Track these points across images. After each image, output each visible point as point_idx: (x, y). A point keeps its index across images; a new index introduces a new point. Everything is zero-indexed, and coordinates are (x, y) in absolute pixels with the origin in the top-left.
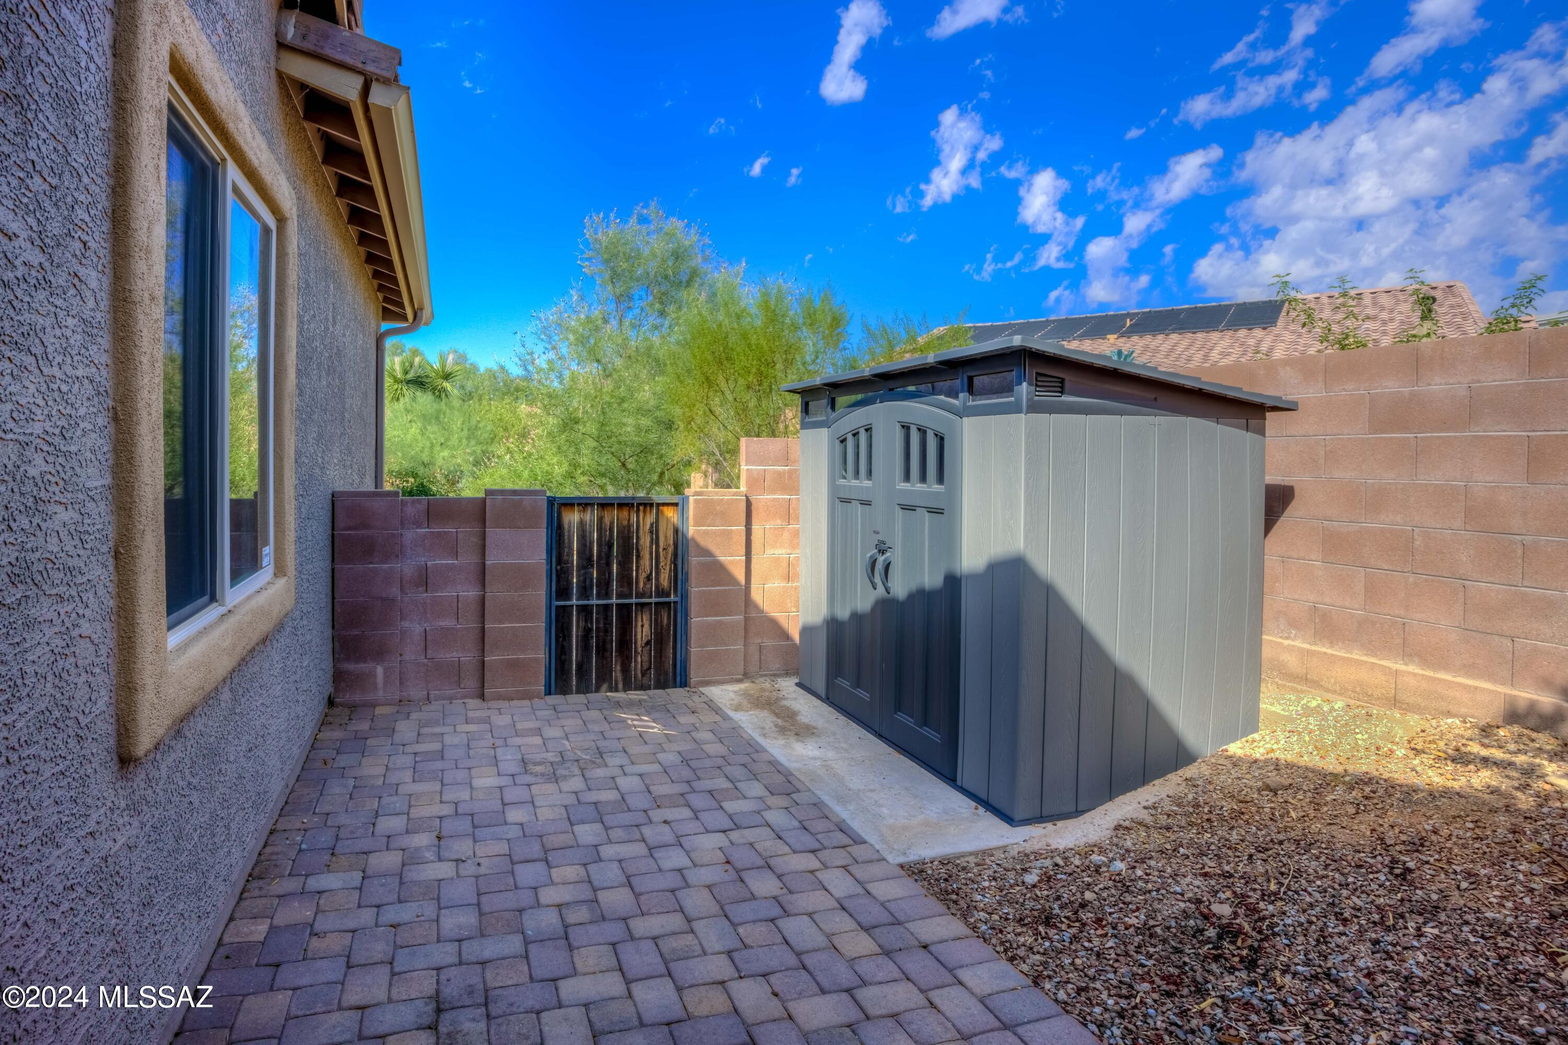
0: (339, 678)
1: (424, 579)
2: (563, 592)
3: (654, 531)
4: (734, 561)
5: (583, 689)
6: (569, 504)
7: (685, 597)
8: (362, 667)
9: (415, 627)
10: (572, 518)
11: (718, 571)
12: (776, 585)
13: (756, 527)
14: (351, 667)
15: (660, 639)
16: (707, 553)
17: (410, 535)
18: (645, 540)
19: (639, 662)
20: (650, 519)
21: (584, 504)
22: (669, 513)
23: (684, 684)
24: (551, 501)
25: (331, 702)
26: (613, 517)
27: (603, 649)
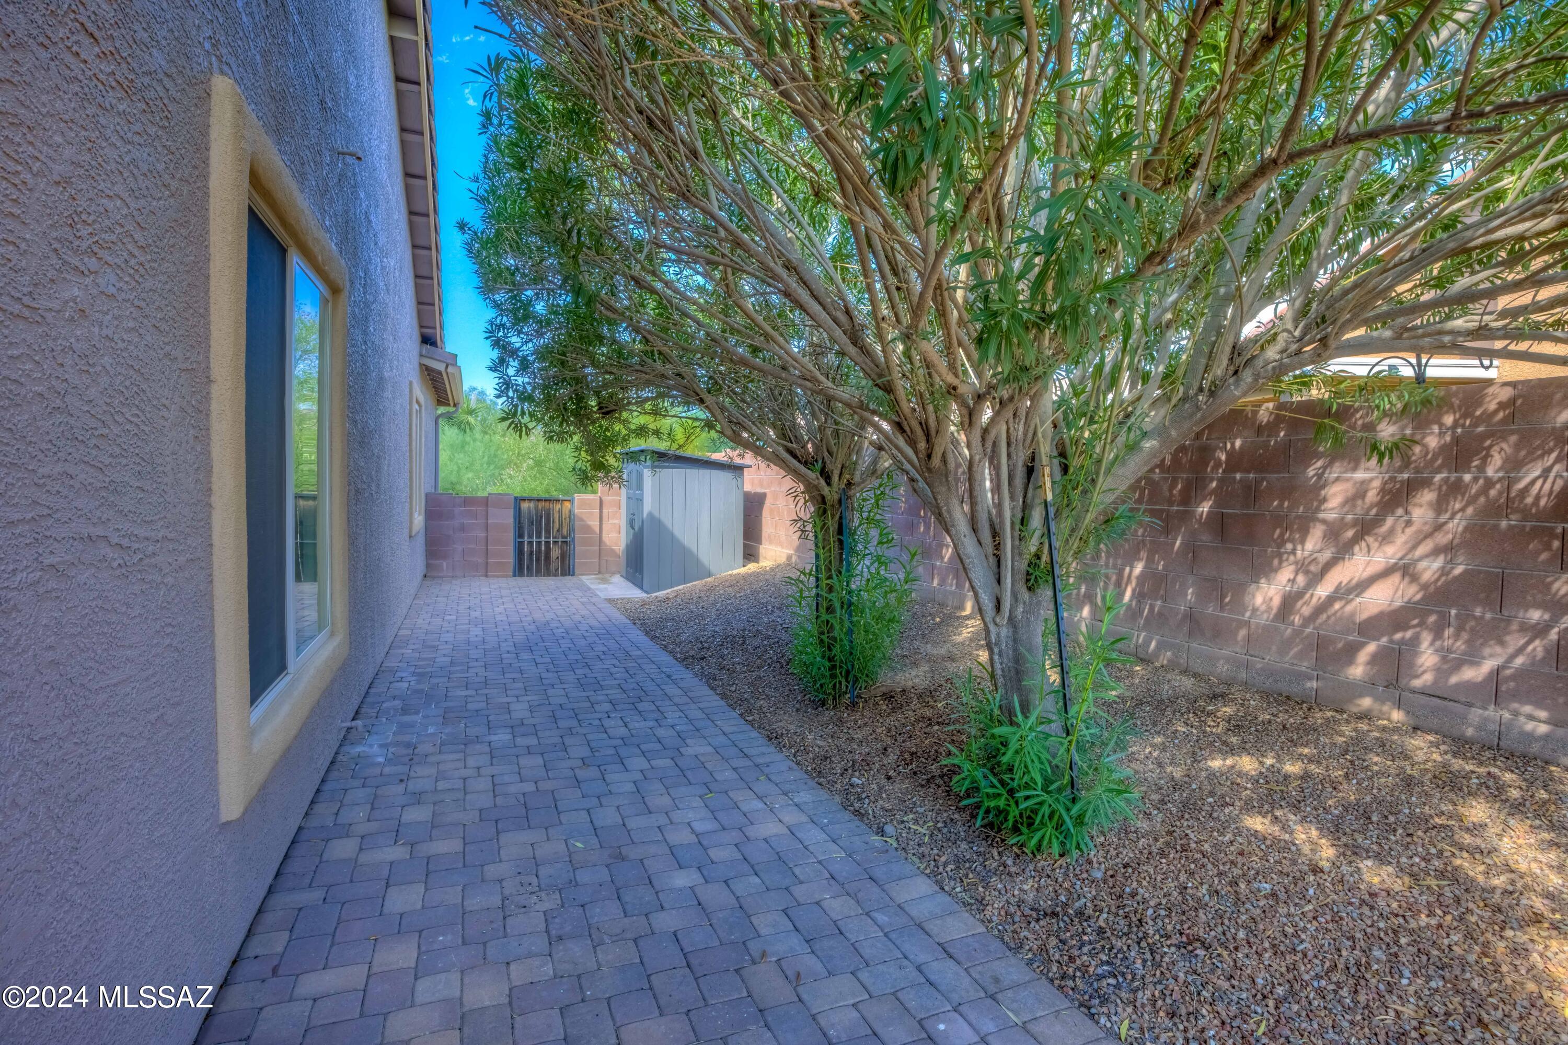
0: (428, 566)
1: (463, 528)
2: (521, 535)
3: (560, 511)
4: (595, 524)
5: (530, 574)
6: (524, 499)
7: (573, 539)
8: (437, 562)
9: (459, 547)
10: (525, 505)
11: (588, 529)
12: (613, 535)
13: (605, 511)
14: (431, 562)
15: (563, 556)
16: (582, 520)
17: (457, 511)
18: (556, 515)
19: (552, 567)
20: (558, 506)
21: (530, 500)
22: (567, 504)
23: (573, 575)
24: (516, 498)
25: (425, 576)
26: (541, 505)
27: (538, 560)
